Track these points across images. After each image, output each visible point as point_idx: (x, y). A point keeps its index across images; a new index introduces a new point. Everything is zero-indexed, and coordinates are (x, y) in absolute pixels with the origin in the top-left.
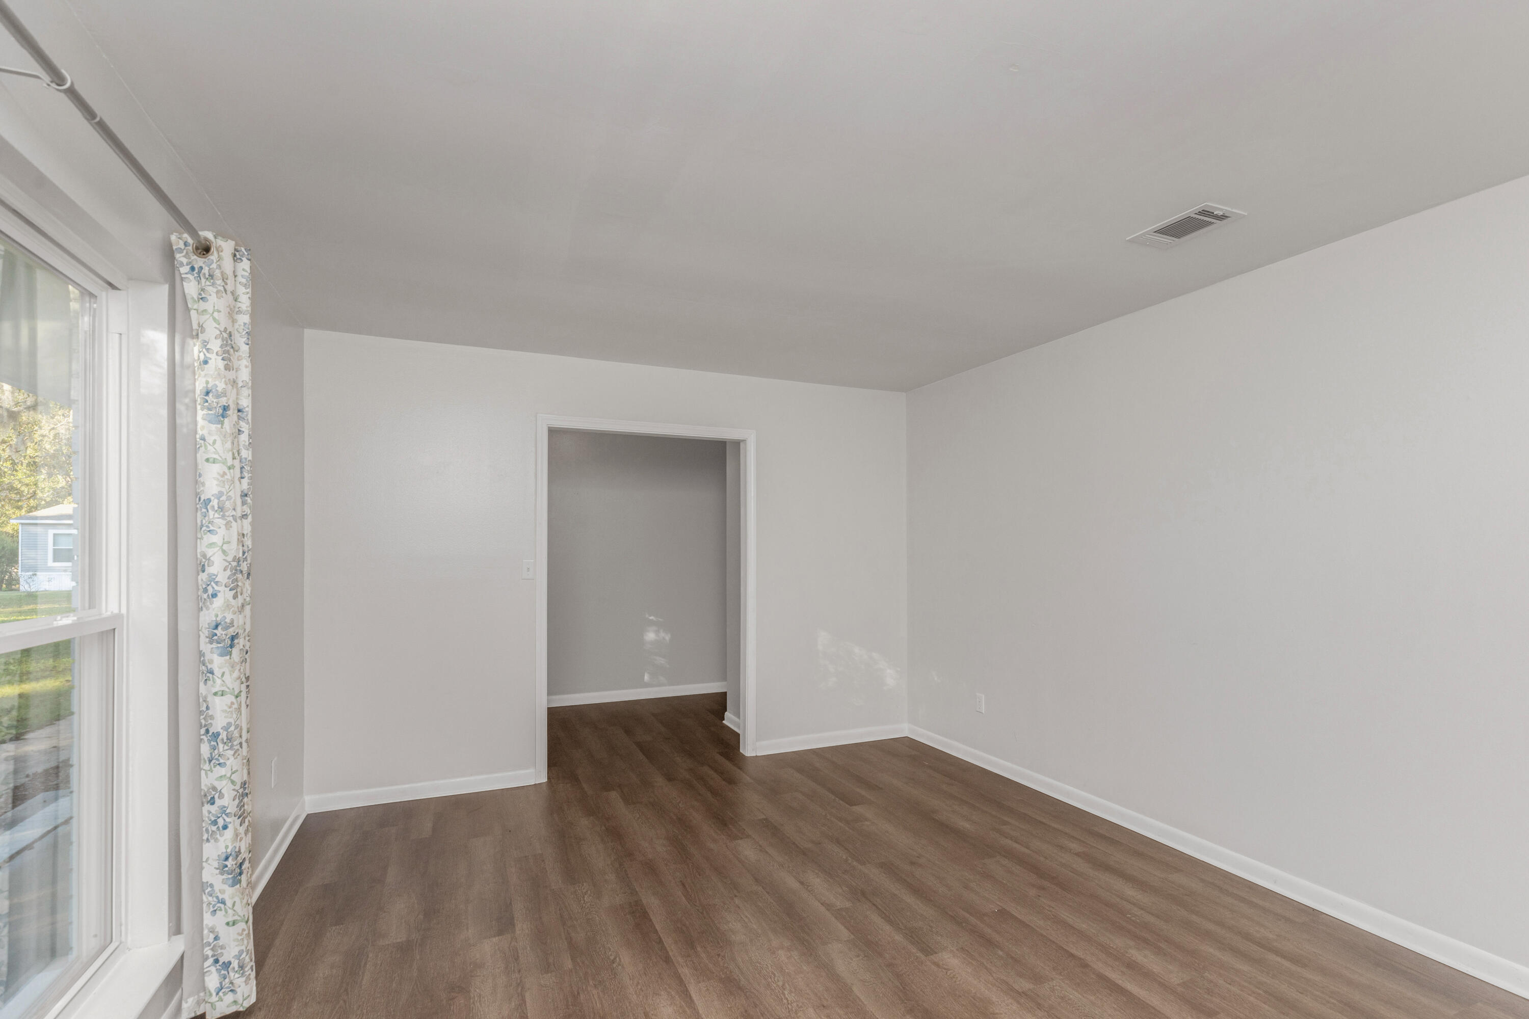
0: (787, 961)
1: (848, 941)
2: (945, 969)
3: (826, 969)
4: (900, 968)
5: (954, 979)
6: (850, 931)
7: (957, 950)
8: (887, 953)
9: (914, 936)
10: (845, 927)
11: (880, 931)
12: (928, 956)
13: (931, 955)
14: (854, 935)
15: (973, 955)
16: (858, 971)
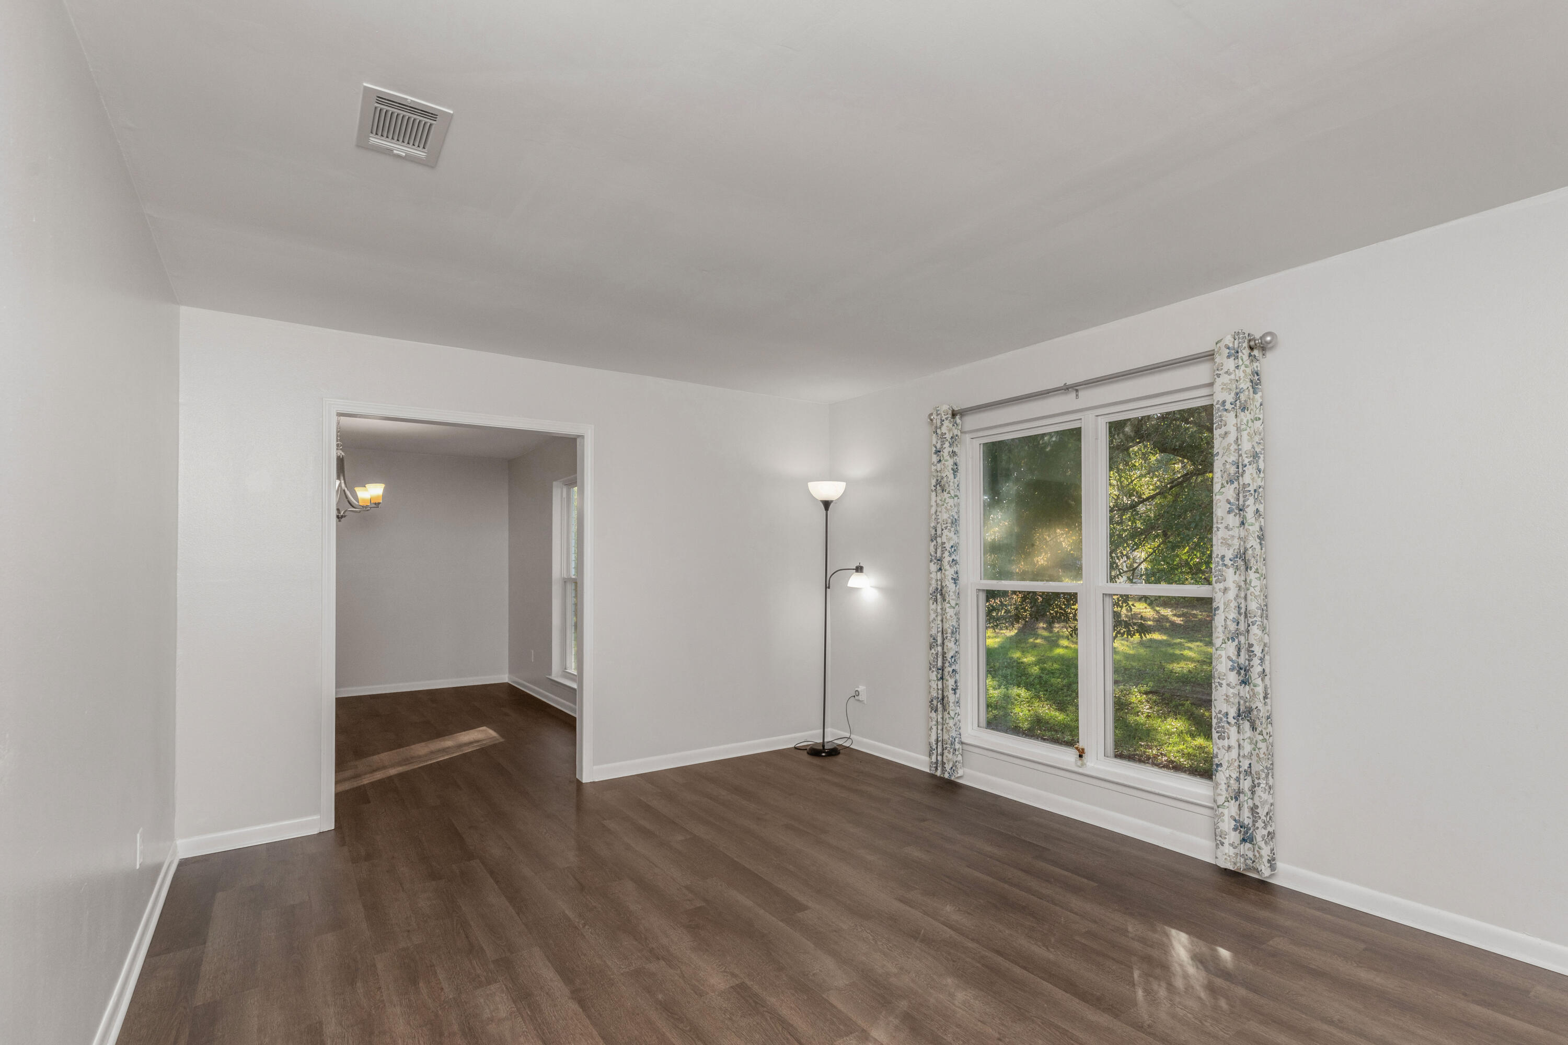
0: (884, 963)
1: (829, 990)
2: (726, 972)
3: (843, 959)
4: (771, 967)
5: (720, 963)
6: (830, 1003)
7: (707, 993)
8: (784, 980)
9: (753, 1004)
10: (835, 1007)
11: (793, 1006)
12: (741, 983)
13: (738, 984)
14: (823, 998)
15: (692, 990)
16: (812, 961)
